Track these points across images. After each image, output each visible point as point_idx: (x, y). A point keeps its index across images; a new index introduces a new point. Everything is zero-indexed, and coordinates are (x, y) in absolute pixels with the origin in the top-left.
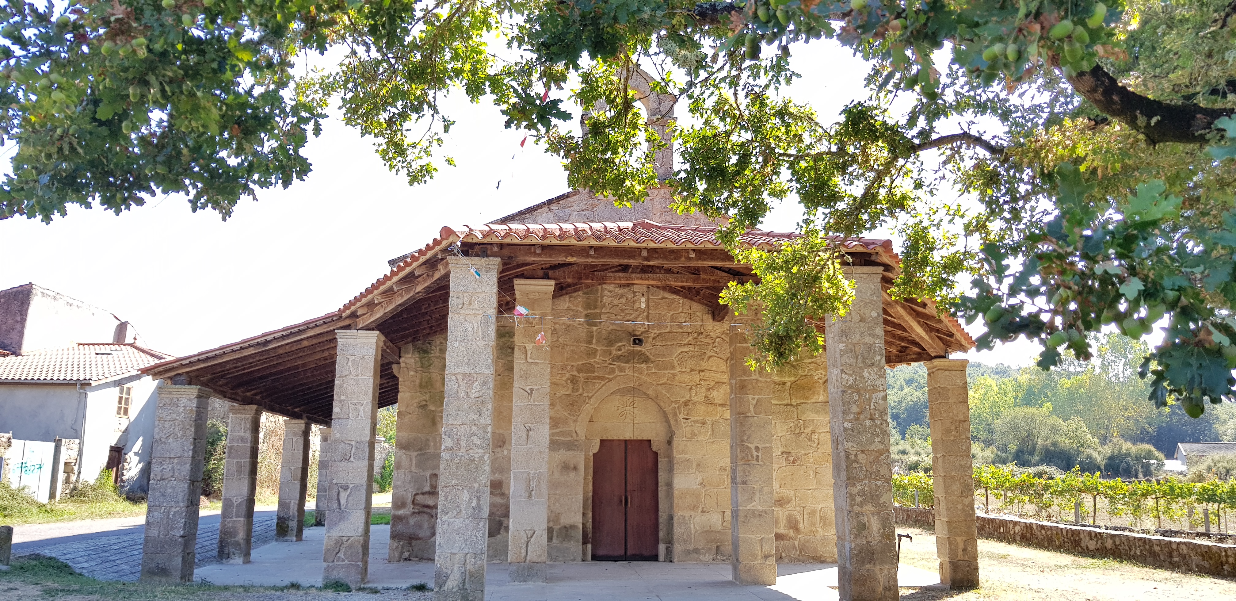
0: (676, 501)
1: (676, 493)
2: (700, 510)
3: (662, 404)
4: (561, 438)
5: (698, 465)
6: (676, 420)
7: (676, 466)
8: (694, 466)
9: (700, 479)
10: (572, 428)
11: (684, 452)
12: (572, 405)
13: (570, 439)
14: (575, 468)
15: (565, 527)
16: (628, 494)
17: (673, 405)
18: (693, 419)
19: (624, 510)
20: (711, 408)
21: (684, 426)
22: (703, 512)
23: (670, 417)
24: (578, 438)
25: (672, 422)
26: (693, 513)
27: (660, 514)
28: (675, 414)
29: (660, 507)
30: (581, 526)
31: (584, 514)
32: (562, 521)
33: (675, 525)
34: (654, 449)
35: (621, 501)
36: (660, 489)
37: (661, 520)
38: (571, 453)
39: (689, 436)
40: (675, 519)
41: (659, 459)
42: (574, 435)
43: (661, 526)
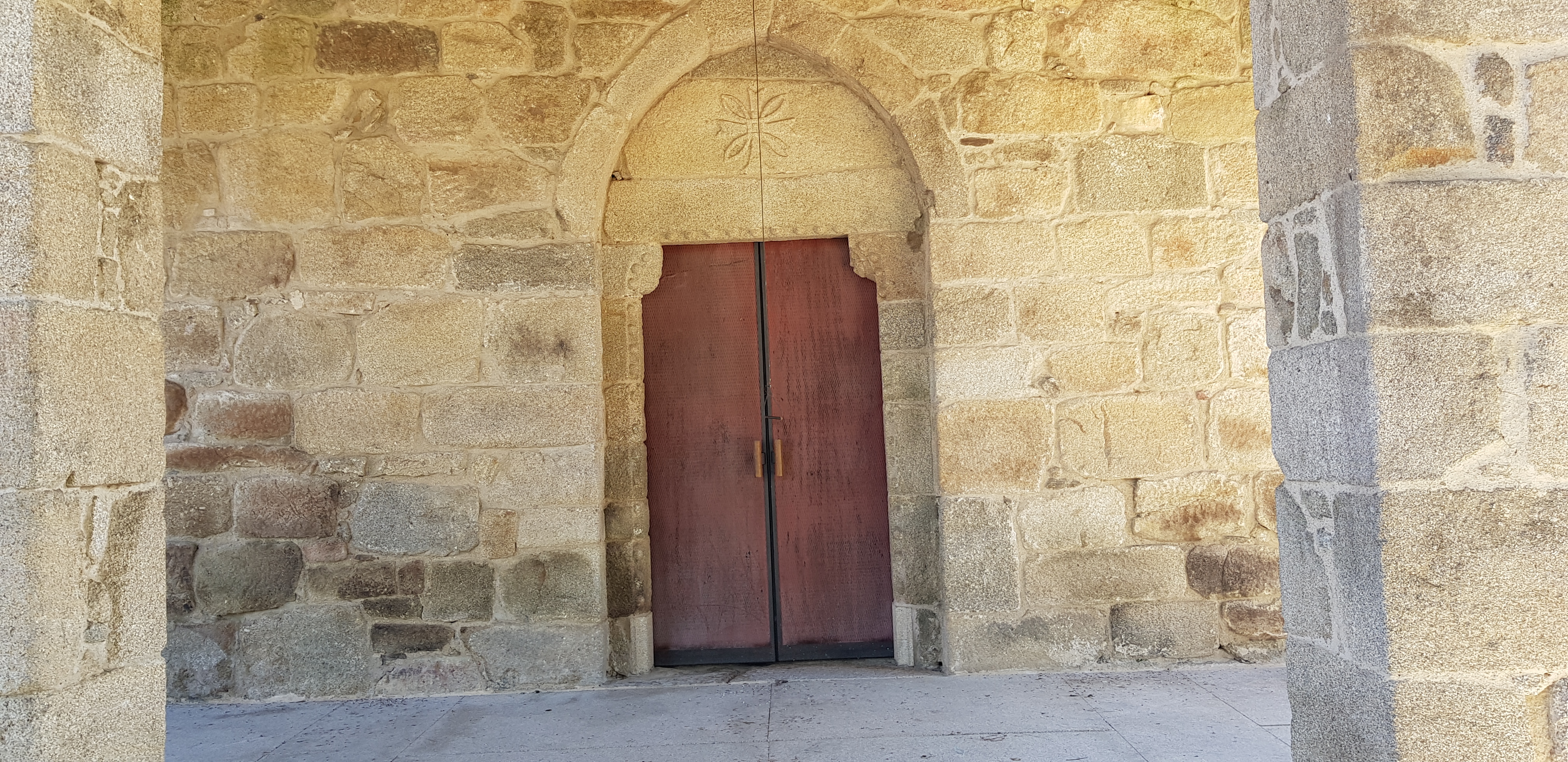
0: (946, 448)
1: (947, 419)
2: (1043, 475)
3: (879, 92)
4: (506, 240)
5: (1029, 313)
6: (938, 150)
7: (942, 322)
8: (1013, 315)
9: (1036, 365)
10: (543, 202)
11: (970, 266)
12: (537, 113)
13: (537, 240)
14: (563, 347)
15: (537, 563)
16: (775, 428)
17: (924, 93)
18: (1001, 140)
19: (762, 487)
20: (1069, 94)
21: (968, 168)
22: (1053, 484)
23: (914, 137)
24: (569, 237)
25: (923, 157)
26: (1014, 491)
27: (892, 496)
28: (933, 127)
29: (892, 471)
30: (596, 558)
31: (609, 512)
32: (523, 541)
33: (950, 538)
34: (861, 270)
35: (750, 459)
36: (886, 408)
37: (896, 519)
38: (541, 294)
39: (988, 204)
40: (949, 514)
41: (882, 304)
42: (553, 225)
43: (897, 542)
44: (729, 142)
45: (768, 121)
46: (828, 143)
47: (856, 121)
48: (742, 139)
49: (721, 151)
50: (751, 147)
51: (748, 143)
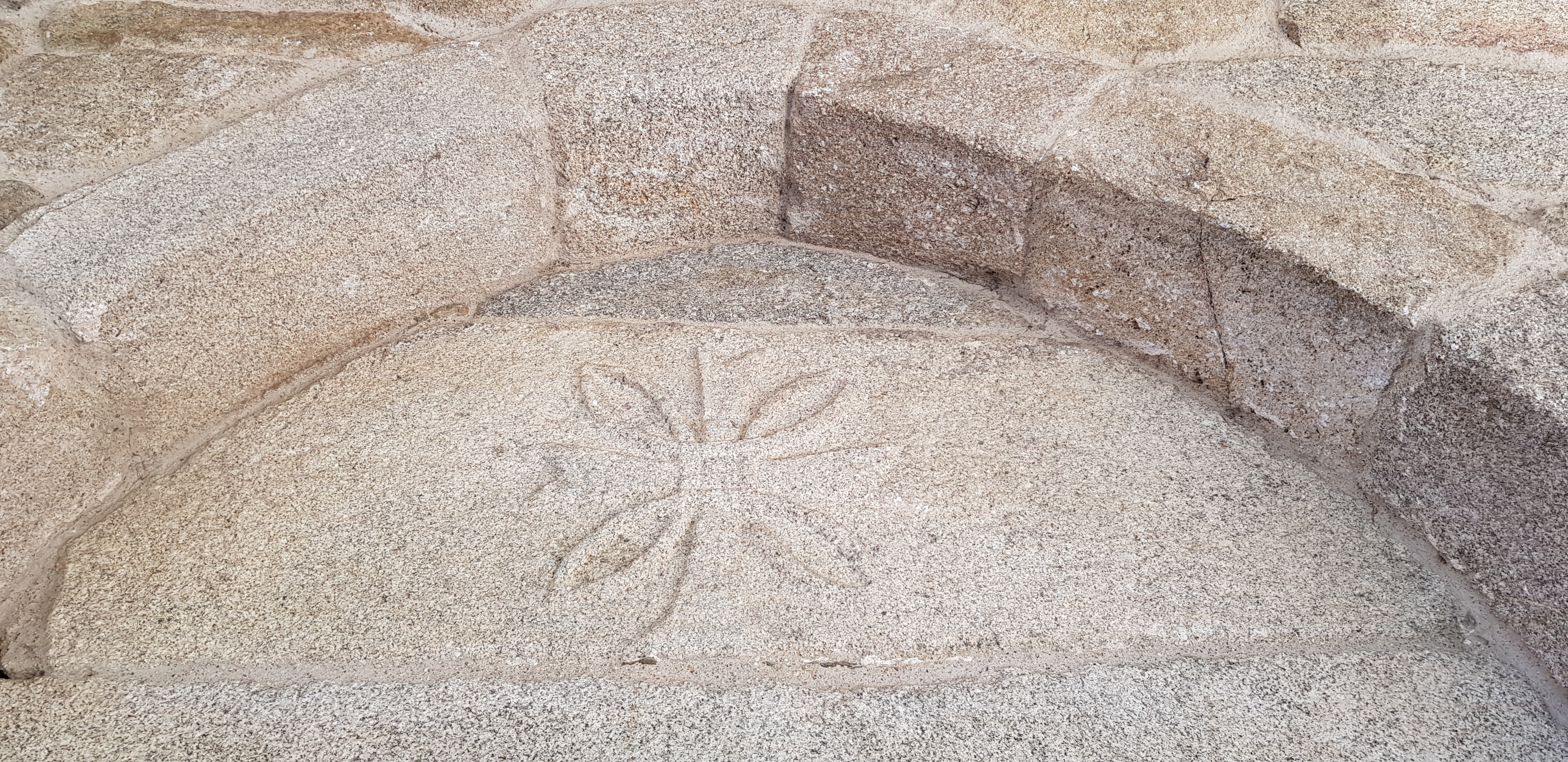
44: (587, 525)
45: (777, 452)
46: (1067, 537)
47: (1180, 463)
48: (648, 515)
49: (544, 560)
50: (688, 545)
51: (680, 527)
